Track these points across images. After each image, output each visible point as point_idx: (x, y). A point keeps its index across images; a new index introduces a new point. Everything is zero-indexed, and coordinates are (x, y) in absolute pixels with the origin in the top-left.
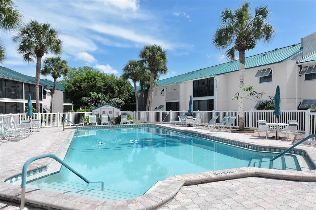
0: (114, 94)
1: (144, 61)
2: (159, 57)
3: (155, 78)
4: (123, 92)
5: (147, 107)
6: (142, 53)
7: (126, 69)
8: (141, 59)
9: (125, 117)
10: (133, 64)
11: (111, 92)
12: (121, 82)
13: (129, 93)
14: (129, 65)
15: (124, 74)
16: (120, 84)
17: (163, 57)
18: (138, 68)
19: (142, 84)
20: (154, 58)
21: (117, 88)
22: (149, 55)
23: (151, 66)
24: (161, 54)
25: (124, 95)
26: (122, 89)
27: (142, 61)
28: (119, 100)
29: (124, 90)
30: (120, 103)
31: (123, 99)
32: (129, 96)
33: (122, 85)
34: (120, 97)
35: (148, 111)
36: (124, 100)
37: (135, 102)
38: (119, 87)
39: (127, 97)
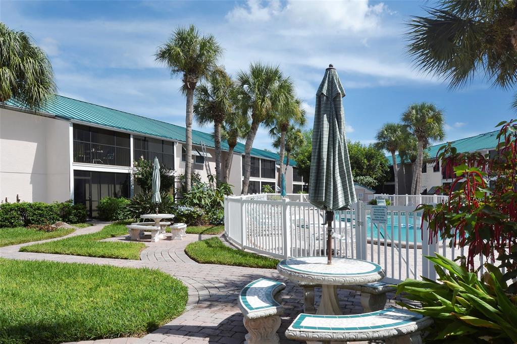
0: (362, 171)
1: (408, 126)
2: (432, 120)
3: (425, 147)
4: (374, 168)
5: (413, 190)
6: (405, 115)
7: (381, 136)
8: (403, 123)
9: (382, 202)
10: (391, 129)
11: (357, 168)
12: (372, 153)
13: (382, 168)
14: (385, 132)
15: (378, 143)
16: (369, 156)
17: (437, 119)
18: (399, 133)
19: (402, 154)
20: (424, 121)
21: (366, 162)
22: (416, 118)
23: (418, 132)
24: (434, 114)
25: (376, 172)
26: (373, 162)
27: (405, 126)
28: (369, 179)
29: (376, 164)
30: (371, 183)
31: (374, 176)
32: (383, 173)
33: (373, 157)
34: (370, 174)
35: (415, 194)
36: (375, 179)
37: (393, 180)
38: (369, 161)
39: (379, 173)
